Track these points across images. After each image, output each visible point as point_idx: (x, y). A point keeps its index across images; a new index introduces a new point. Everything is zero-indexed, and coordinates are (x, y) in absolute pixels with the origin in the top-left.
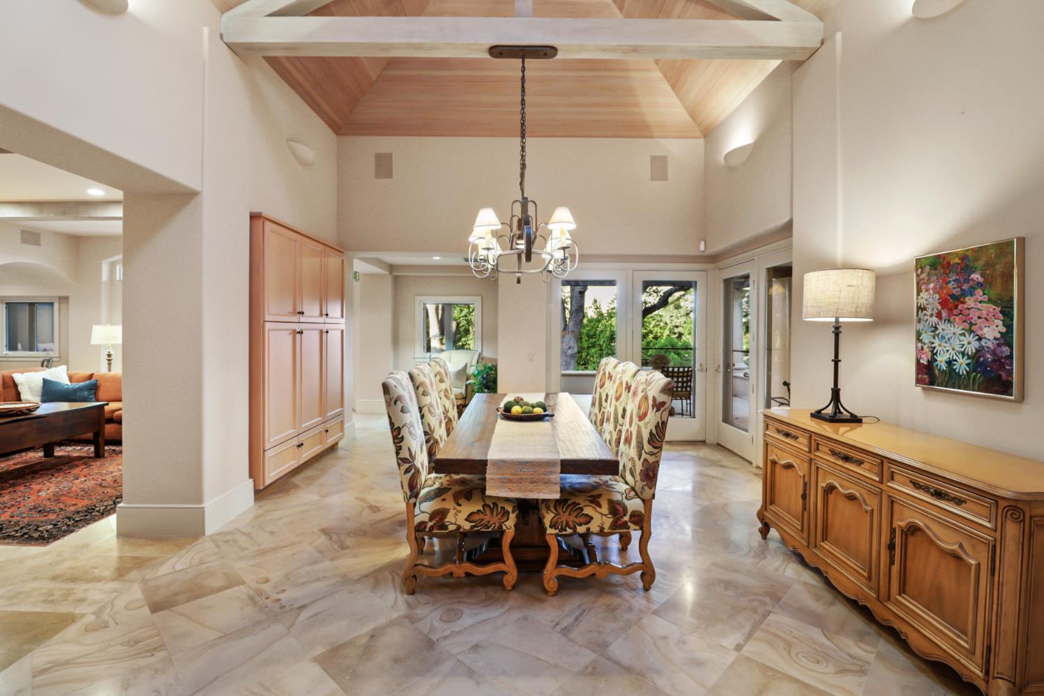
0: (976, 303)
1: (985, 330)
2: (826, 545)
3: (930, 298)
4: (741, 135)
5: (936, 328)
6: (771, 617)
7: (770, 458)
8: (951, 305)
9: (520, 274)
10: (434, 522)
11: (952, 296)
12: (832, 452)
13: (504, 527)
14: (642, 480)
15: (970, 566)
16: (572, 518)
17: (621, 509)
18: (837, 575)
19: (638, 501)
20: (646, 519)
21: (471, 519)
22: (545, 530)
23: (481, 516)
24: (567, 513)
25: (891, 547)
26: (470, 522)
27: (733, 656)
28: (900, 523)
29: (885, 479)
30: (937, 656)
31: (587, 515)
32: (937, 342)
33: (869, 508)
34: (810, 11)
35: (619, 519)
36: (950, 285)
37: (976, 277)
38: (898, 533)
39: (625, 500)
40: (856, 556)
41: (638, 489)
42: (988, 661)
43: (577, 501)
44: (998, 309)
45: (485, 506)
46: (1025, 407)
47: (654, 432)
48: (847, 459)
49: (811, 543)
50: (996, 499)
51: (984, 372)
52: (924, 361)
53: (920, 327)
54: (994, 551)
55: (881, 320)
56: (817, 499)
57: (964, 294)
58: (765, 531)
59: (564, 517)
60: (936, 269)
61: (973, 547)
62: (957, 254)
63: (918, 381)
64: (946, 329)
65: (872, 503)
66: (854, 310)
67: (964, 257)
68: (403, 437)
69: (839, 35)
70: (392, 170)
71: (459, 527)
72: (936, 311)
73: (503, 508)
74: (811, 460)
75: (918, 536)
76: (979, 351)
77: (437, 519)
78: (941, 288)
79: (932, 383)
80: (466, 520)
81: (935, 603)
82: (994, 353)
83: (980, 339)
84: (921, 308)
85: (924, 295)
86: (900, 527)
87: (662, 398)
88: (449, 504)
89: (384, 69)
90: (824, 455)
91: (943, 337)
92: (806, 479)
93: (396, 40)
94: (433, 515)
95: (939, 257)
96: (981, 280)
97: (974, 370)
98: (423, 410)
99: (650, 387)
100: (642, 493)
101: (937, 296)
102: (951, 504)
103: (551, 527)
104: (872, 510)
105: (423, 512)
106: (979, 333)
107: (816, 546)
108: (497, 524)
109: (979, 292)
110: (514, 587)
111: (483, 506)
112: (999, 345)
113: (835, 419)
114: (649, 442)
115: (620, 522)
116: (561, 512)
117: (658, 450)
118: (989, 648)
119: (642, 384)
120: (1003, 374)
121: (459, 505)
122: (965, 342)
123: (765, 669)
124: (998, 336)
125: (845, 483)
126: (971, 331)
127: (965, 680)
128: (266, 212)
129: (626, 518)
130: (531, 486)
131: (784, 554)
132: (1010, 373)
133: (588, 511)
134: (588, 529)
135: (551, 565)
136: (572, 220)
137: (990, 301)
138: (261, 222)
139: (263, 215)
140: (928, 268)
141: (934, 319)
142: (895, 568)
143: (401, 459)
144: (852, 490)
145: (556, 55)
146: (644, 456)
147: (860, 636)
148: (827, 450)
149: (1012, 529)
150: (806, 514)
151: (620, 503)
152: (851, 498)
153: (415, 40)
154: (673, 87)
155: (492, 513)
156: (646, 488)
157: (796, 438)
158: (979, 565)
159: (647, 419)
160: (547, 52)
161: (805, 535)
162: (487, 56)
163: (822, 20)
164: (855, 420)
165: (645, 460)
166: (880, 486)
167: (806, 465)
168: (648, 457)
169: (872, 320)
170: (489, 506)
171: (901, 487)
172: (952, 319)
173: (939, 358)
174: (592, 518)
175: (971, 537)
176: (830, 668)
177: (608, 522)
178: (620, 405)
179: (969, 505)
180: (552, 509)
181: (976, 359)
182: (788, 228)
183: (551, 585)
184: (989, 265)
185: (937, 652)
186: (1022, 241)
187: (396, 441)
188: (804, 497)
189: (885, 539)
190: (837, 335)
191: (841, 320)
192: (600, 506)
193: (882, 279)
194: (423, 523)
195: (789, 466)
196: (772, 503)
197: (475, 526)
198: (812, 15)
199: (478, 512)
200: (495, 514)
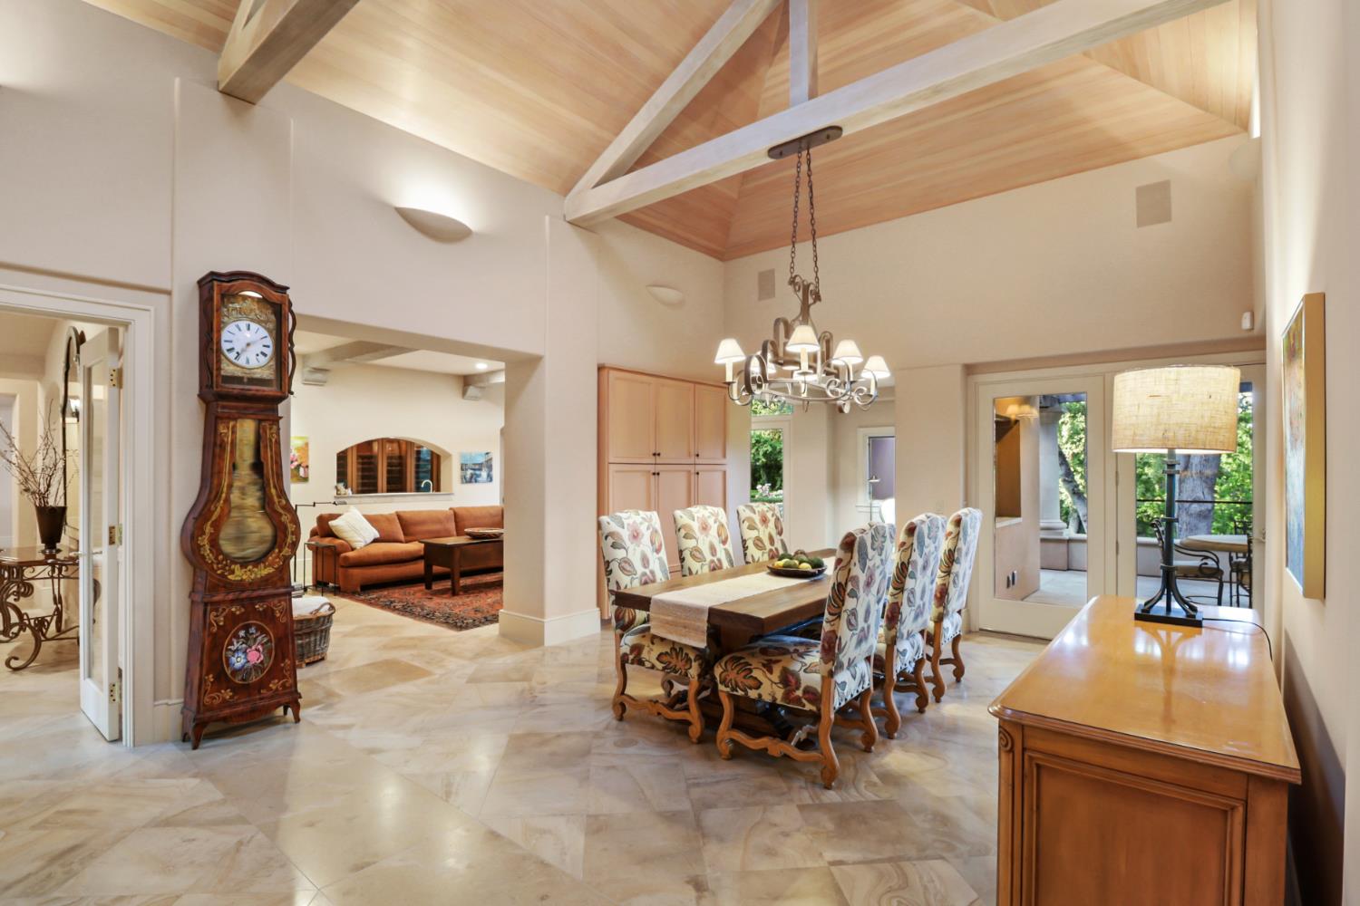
10: (634, 655)
13: (688, 675)
14: (820, 652)
16: (740, 678)
17: (793, 681)
20: (822, 700)
21: (661, 660)
22: (718, 685)
23: (670, 659)
24: (735, 671)
26: (661, 663)
31: (756, 678)
35: (791, 692)
39: (799, 672)
43: (750, 662)
59: (734, 675)
66: (1160, 435)
68: (611, 571)
70: (774, 289)
71: (651, 665)
73: (687, 654)
77: (636, 653)
80: (658, 660)
89: (742, 184)
93: (682, 176)
94: (633, 649)
98: (684, 553)
100: (819, 667)
105: (627, 645)
108: (684, 671)
110: (699, 741)
111: (671, 649)
115: (793, 696)
116: (730, 667)
117: (834, 617)
121: (652, 643)
128: (608, 362)
129: (799, 693)
130: (684, 630)
133: (757, 674)
134: (760, 695)
135: (723, 727)
138: (606, 370)
139: (606, 365)
145: (842, 132)
151: (795, 675)
153: (697, 171)
155: (677, 657)
156: (825, 663)
160: (833, 132)
162: (768, 160)
170: (676, 650)
174: (760, 682)
177: (778, 692)
180: (723, 664)
183: (724, 747)
191: (1175, 452)
192: (771, 672)
194: (626, 655)
197: (664, 669)
199: (667, 653)
200: (680, 658)
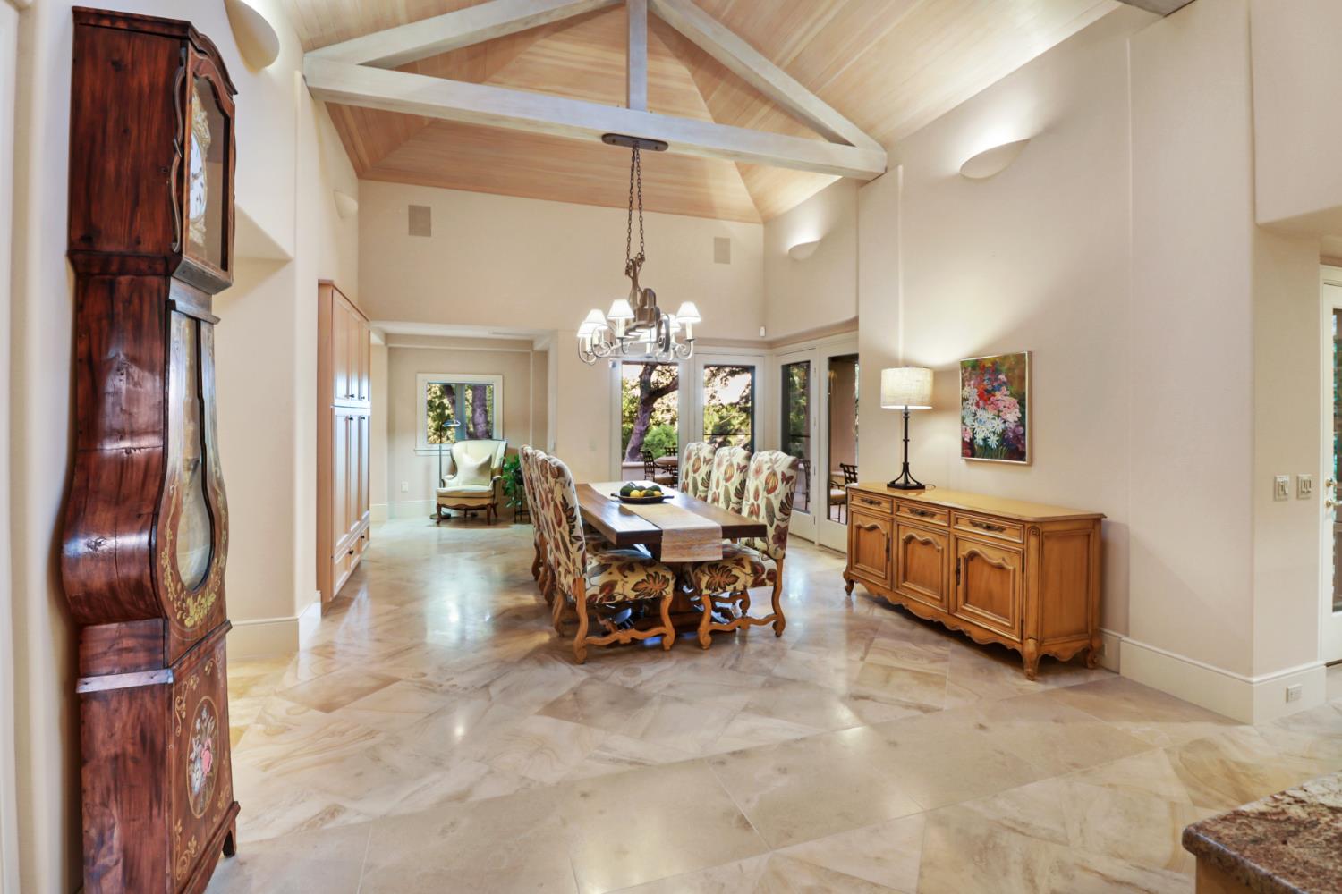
0: (1003, 397)
1: (1008, 415)
2: (906, 584)
3: (971, 392)
4: (806, 233)
5: (976, 414)
6: (876, 640)
7: (855, 524)
8: (986, 396)
9: (615, 359)
10: (604, 593)
11: (987, 390)
12: (910, 510)
13: (664, 594)
14: (775, 543)
15: (1009, 571)
16: (723, 579)
17: (760, 569)
18: (917, 605)
19: (771, 561)
20: (778, 576)
21: (636, 588)
22: (702, 590)
23: (646, 585)
24: (720, 575)
25: (958, 572)
26: (636, 591)
27: (861, 664)
28: (963, 553)
29: (952, 524)
30: (990, 639)
31: (735, 575)
32: (976, 425)
33: (940, 548)
34: (877, 141)
35: (759, 577)
36: (985, 383)
37: (1002, 377)
38: (962, 561)
39: (762, 561)
40: (930, 587)
41: (771, 551)
42: (1022, 630)
43: (724, 564)
44: (1016, 401)
45: (648, 575)
46: (1034, 469)
47: (785, 501)
48: (923, 514)
49: (893, 586)
50: (1024, 523)
51: (1008, 445)
52: (967, 439)
53: (964, 413)
54: (1023, 557)
55: (937, 407)
56: (897, 549)
57: (994, 389)
58: (849, 589)
59: (718, 579)
60: (975, 370)
61: (1011, 558)
62: (989, 359)
63: (964, 454)
64: (982, 414)
65: (941, 543)
66: (918, 399)
67: (994, 363)
69: (901, 168)
70: (430, 225)
71: (625, 597)
72: (975, 401)
73: (664, 576)
74: (893, 519)
75: (976, 560)
76: (1004, 431)
77: (607, 591)
78: (979, 384)
79: (973, 455)
80: (633, 589)
81: (988, 603)
82: (1014, 432)
83: (1005, 422)
84: (964, 399)
85: (967, 388)
86: (963, 556)
87: (789, 473)
88: (616, 576)
90: (905, 513)
91: (980, 421)
92: (889, 536)
94: (603, 588)
95: (977, 361)
96: (1005, 380)
97: (1002, 445)
99: (778, 464)
100: (775, 554)
101: (976, 390)
102: (997, 533)
103: (706, 588)
104: (943, 550)
105: (593, 586)
106: (1004, 417)
107: (898, 588)
108: (658, 591)
109: (1004, 388)
110: (672, 647)
112: (1017, 426)
113: (906, 487)
114: (780, 510)
115: (760, 580)
116: (714, 574)
117: (788, 516)
118: (1022, 621)
119: (766, 462)
120: (1020, 446)
121: (626, 577)
122: (995, 425)
123: (885, 667)
124: (1017, 419)
125: (923, 533)
126: (999, 416)
127: (1009, 648)
129: (764, 576)
131: (869, 603)
132: (1024, 445)
133: (735, 572)
136: (698, 315)
137: (1011, 395)
138: (325, 289)
139: (332, 284)
140: (969, 369)
141: (974, 408)
142: (961, 587)
143: (574, 537)
144: (929, 537)
145: (667, 148)
146: (776, 522)
147: (938, 643)
148: (906, 509)
149: (1033, 542)
150: (889, 564)
151: (759, 564)
152: (926, 543)
154: (742, 175)
155: (654, 581)
156: (779, 549)
157: (879, 504)
158: (1015, 570)
159: (777, 492)
160: (659, 145)
161: (889, 581)
162: (600, 141)
163: (886, 150)
164: (920, 487)
165: (778, 526)
166: (948, 529)
167: (888, 525)
168: (780, 523)
169: (930, 408)
170: (651, 575)
171: (964, 526)
172: (986, 407)
173: (977, 436)
174: (738, 578)
175: (1009, 551)
176: (925, 661)
177: (750, 580)
178: (732, 485)
179: (1008, 531)
180: (707, 572)
181: (1003, 437)
182: (854, 323)
183: (705, 638)
184: (1010, 369)
185: (991, 636)
186: (1030, 354)
187: (570, 520)
188: (888, 550)
189: (953, 567)
190: (906, 419)
191: (909, 407)
192: (744, 567)
193: (939, 375)
194: (594, 596)
195: (874, 528)
196: (857, 562)
197: (638, 595)
198: (877, 145)
199: (644, 581)
200: (657, 581)
